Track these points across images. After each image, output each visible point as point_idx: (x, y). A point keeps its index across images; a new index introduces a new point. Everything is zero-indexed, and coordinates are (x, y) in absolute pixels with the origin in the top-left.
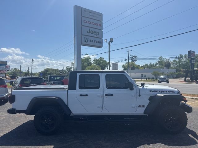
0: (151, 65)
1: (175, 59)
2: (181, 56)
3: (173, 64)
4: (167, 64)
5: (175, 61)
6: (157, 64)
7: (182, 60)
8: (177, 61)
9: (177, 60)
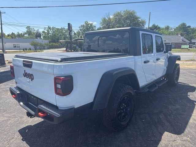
0: (19, 34)
1: (44, 30)
2: (49, 28)
3: (42, 35)
4: (37, 34)
5: (44, 32)
6: (25, 33)
7: (50, 32)
8: (46, 33)
9: (46, 31)
